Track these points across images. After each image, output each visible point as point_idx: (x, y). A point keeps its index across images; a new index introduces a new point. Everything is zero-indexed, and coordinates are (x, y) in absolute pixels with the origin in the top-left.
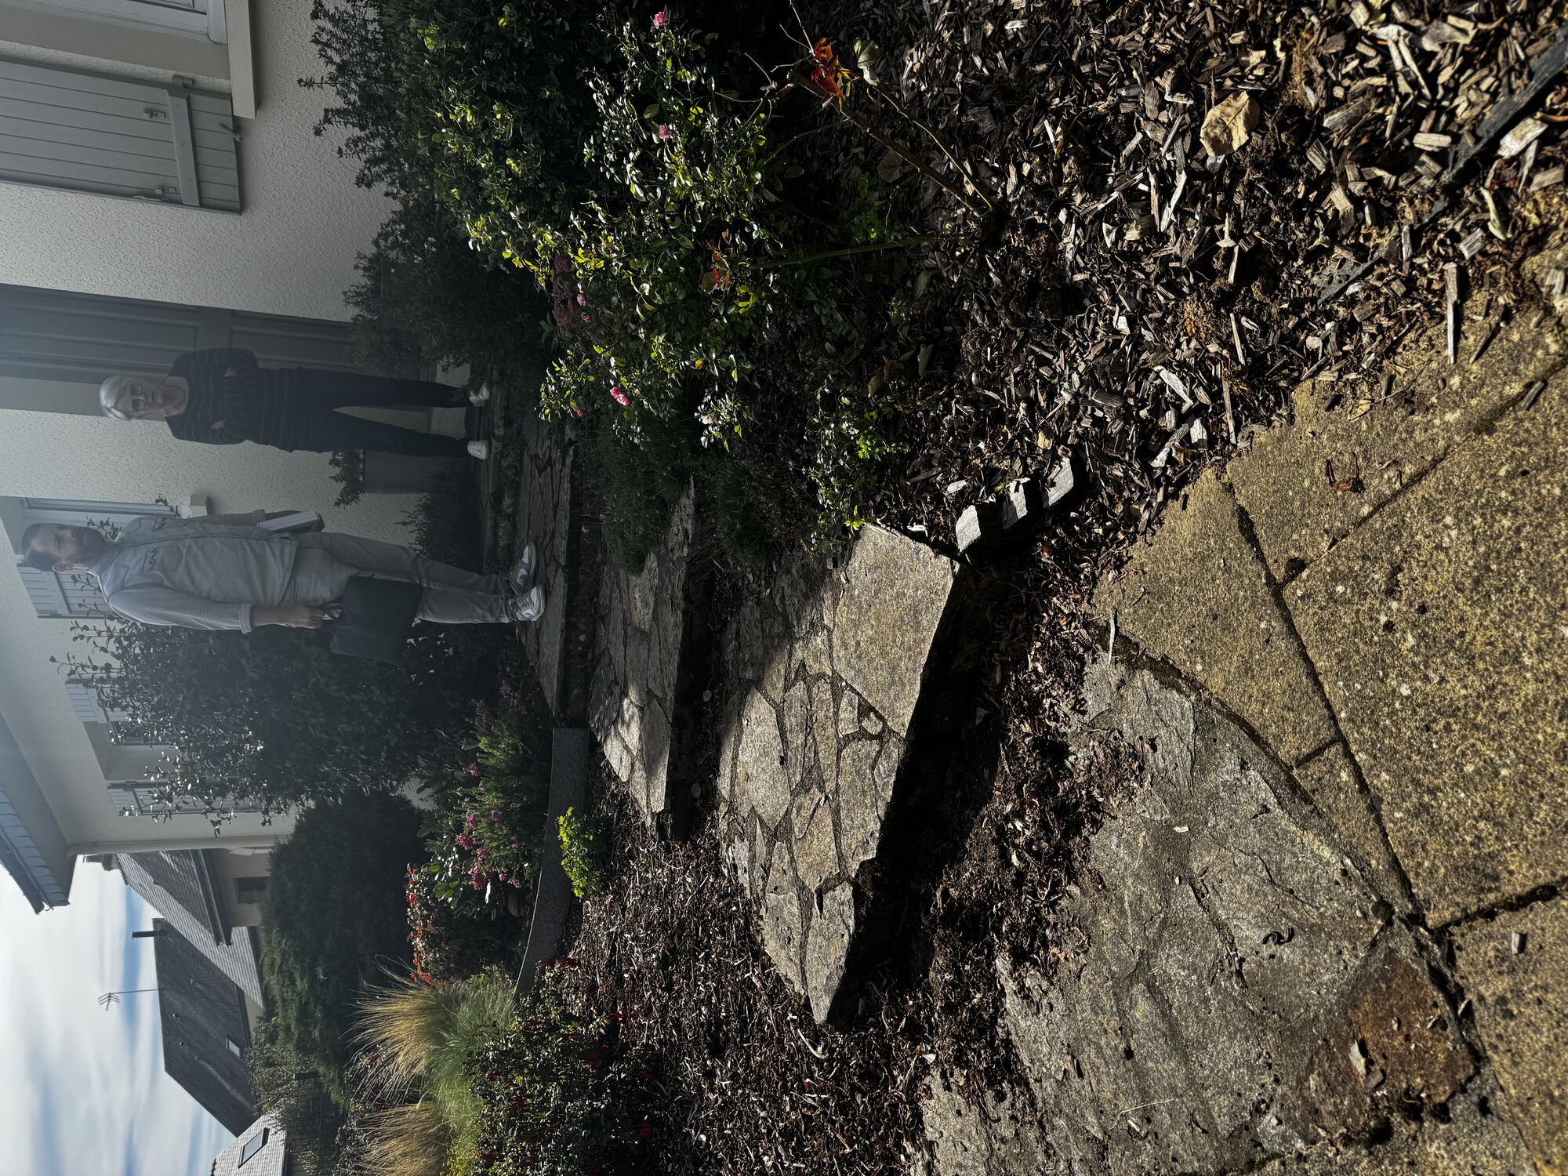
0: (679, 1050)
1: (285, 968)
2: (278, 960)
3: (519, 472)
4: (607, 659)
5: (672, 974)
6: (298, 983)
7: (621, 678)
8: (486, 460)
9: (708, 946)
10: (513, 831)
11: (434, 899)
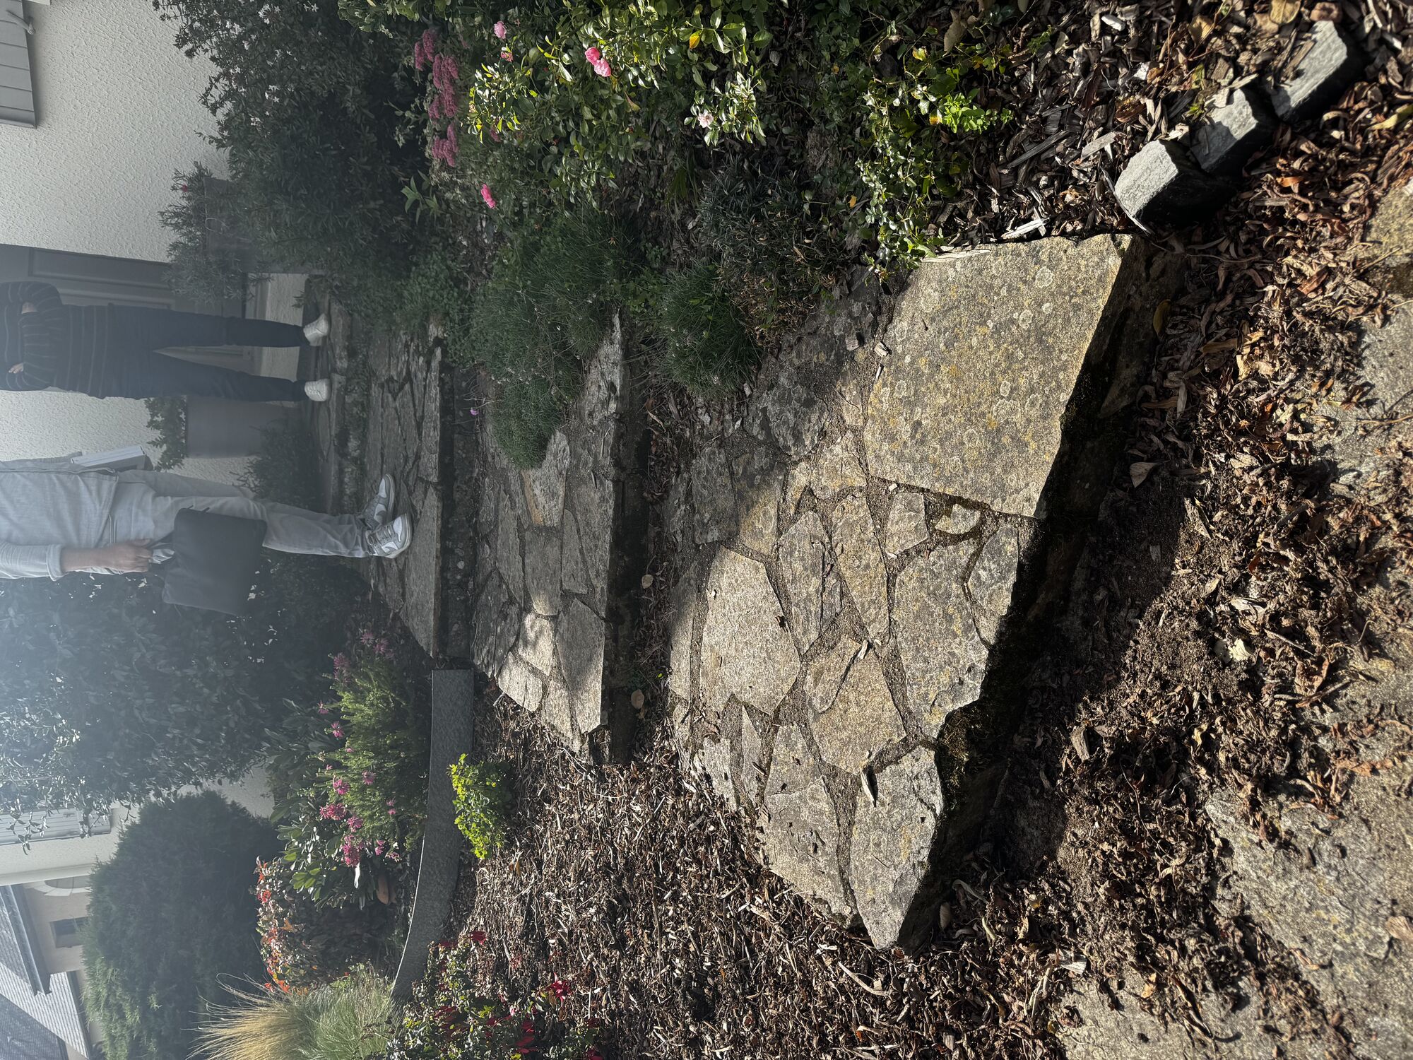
0: (644, 1018)
1: (111, 1001)
2: (104, 993)
3: (366, 406)
4: (496, 581)
5: (623, 926)
6: (128, 1016)
7: (519, 595)
8: (326, 403)
9: (674, 882)
10: (388, 796)
11: (291, 892)
